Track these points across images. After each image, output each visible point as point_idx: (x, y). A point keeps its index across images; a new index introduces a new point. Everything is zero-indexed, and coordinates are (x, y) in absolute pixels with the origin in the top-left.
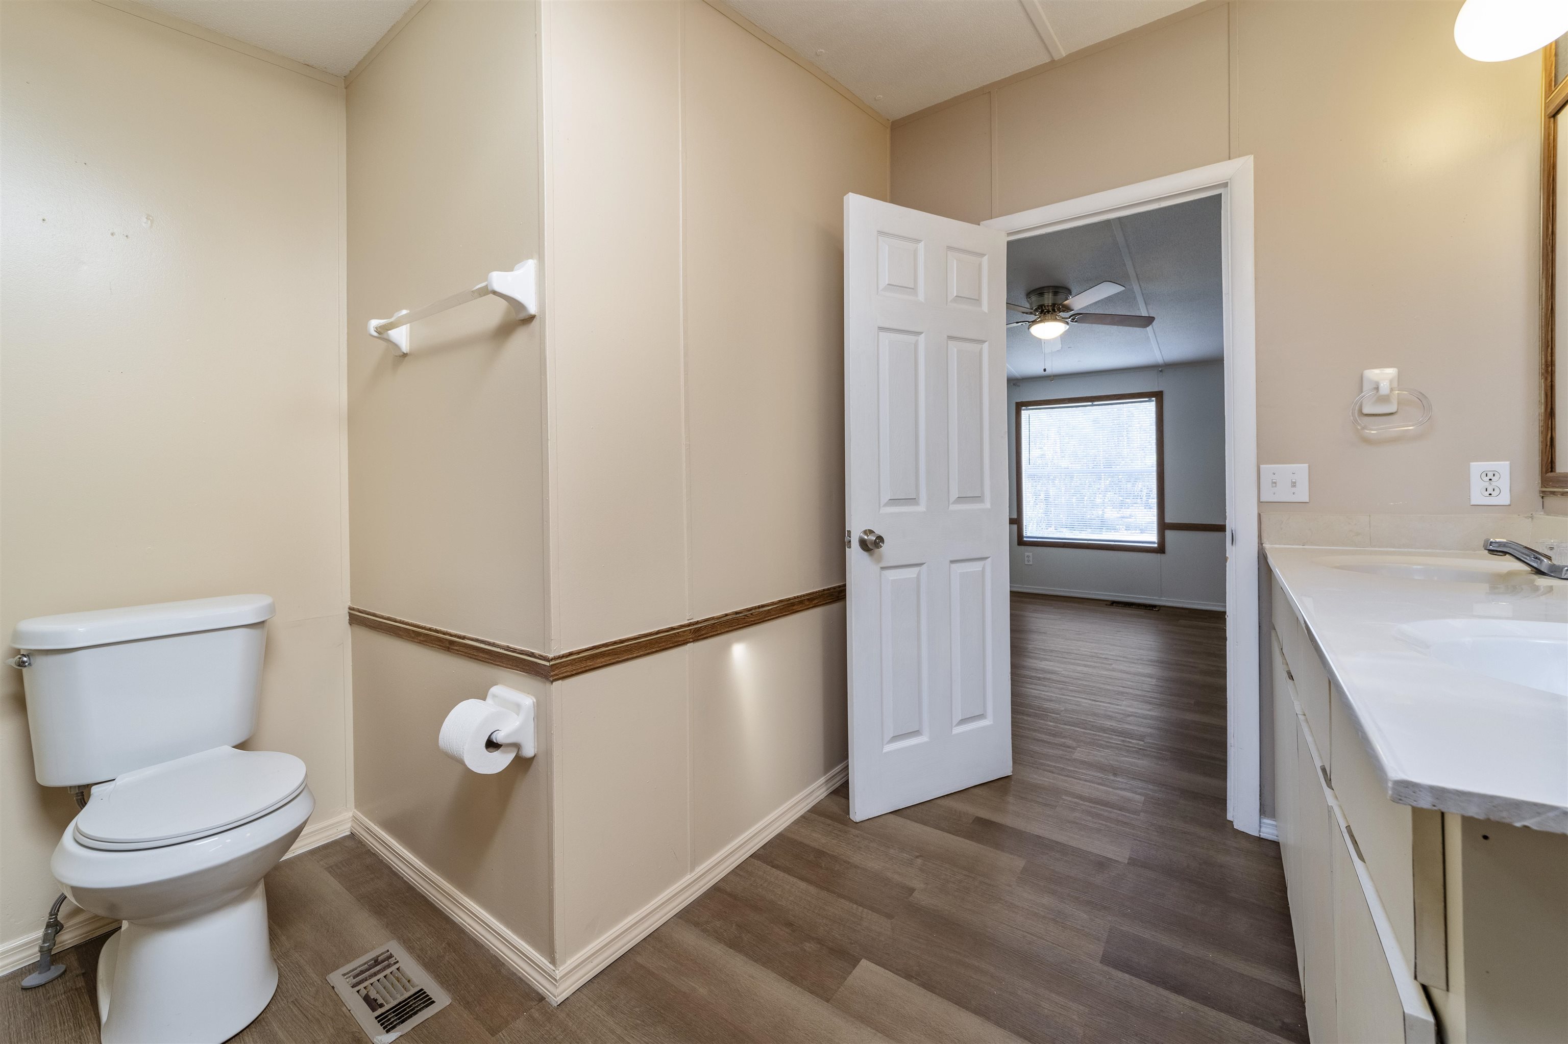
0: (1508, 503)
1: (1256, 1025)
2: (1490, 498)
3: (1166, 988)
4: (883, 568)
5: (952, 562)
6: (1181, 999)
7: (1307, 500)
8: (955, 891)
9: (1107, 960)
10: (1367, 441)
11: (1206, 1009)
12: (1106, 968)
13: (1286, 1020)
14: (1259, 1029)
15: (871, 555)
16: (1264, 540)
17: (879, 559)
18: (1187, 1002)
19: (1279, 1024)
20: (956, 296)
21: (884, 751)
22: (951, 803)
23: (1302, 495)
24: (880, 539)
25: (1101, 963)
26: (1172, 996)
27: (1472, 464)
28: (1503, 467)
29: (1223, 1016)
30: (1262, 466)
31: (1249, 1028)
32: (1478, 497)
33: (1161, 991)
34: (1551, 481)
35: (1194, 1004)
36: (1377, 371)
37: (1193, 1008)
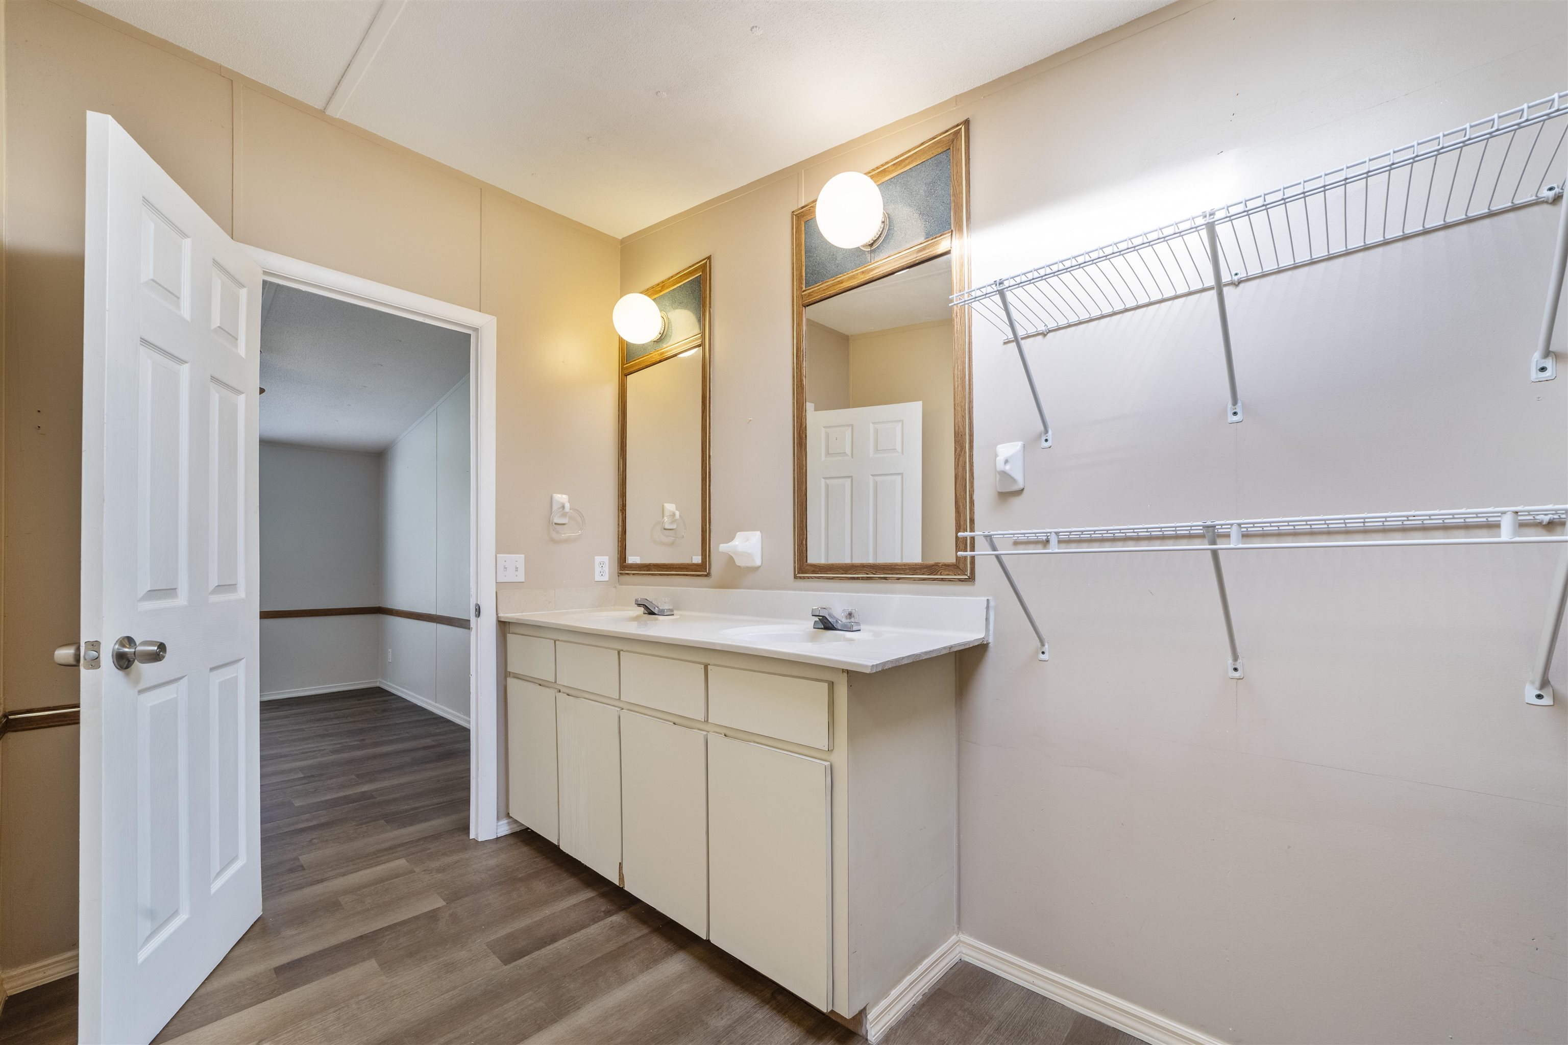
0: (607, 580)
1: (596, 922)
2: (602, 577)
3: (550, 944)
4: (140, 692)
5: (212, 669)
6: (560, 942)
7: (523, 580)
8: (344, 1028)
9: (506, 962)
10: (554, 541)
11: (575, 935)
12: (512, 965)
13: (603, 910)
14: (599, 923)
15: (128, 674)
16: (499, 611)
17: (137, 681)
18: (564, 941)
19: (603, 914)
20: (219, 327)
21: (140, 961)
22: (215, 984)
23: (521, 578)
24: (162, 647)
25: (506, 965)
26: (556, 945)
27: (596, 557)
28: (606, 559)
29: (583, 932)
30: (498, 555)
31: (596, 926)
32: (598, 578)
33: (548, 948)
34: (627, 567)
35: (567, 939)
36: (559, 496)
37: (570, 941)
